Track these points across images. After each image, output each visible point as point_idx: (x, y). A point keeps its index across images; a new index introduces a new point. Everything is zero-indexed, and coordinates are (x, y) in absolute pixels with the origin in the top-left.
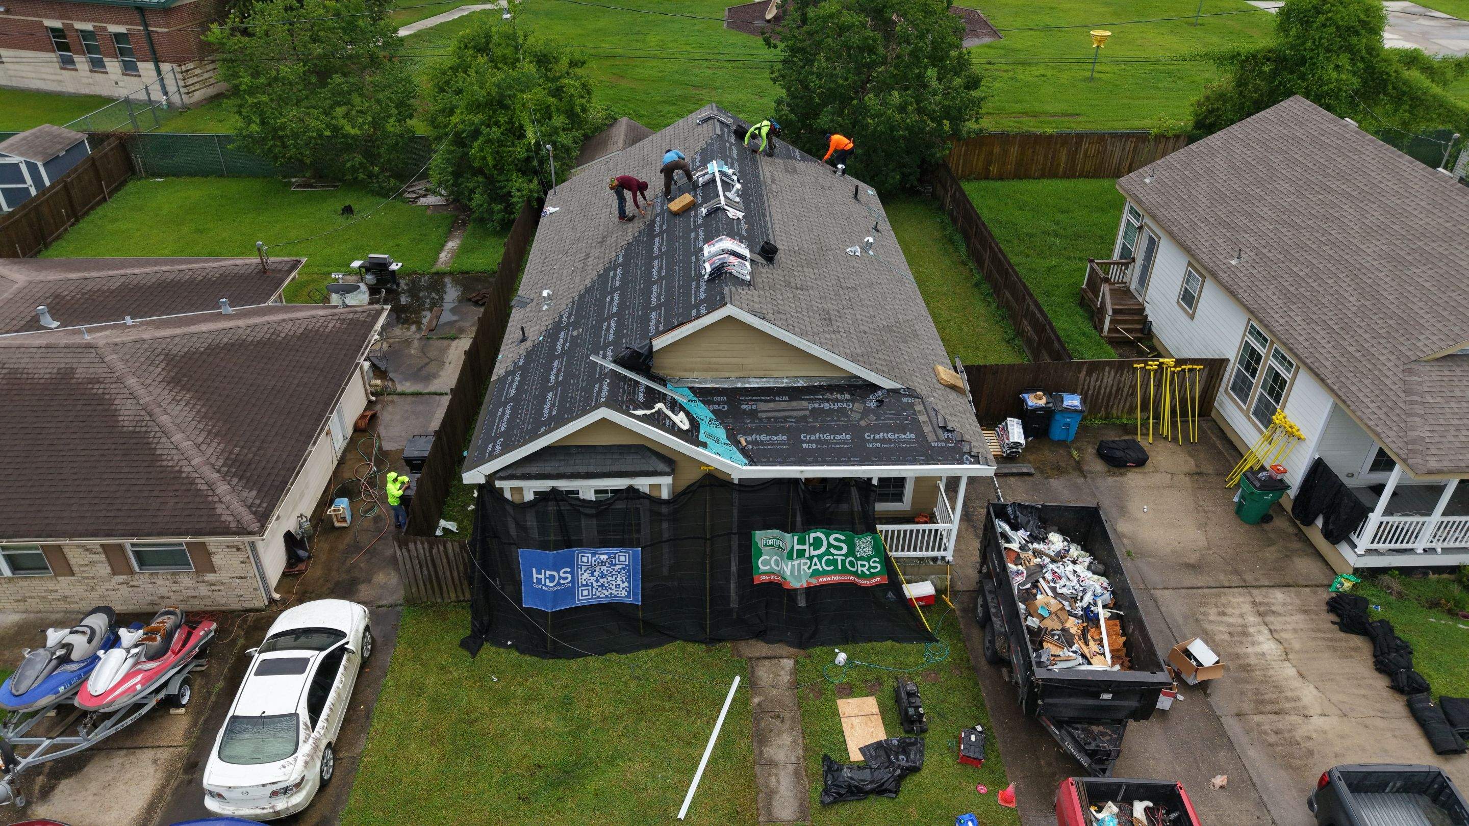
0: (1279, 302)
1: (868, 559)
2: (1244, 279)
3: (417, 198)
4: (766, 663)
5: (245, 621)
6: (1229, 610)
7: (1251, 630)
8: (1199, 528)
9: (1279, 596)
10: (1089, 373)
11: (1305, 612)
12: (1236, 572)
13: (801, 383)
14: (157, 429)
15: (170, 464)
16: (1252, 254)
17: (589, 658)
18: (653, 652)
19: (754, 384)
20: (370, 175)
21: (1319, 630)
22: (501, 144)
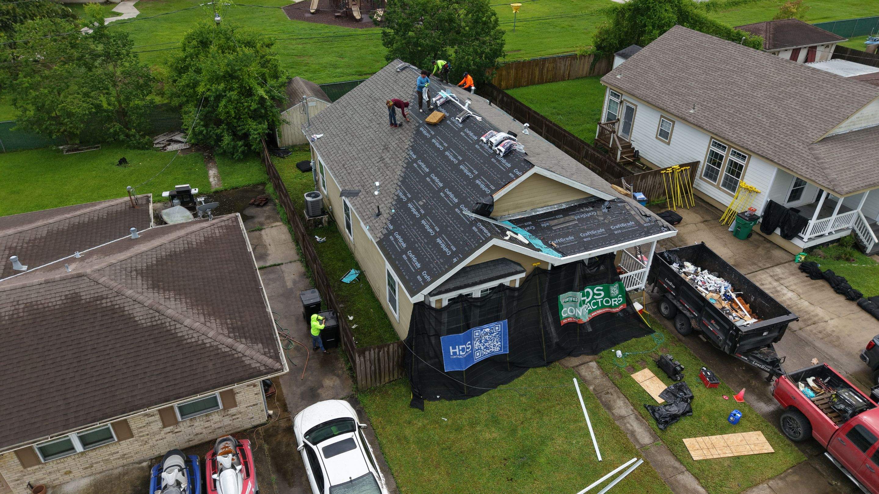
0: (727, 127)
1: (617, 297)
2: (702, 119)
3: (165, 146)
4: (582, 367)
5: (258, 433)
6: (763, 282)
7: (779, 289)
8: (725, 247)
9: (778, 270)
10: (642, 180)
11: (793, 275)
12: (754, 264)
13: (564, 206)
14: (169, 320)
15: (193, 340)
16: (699, 106)
17: (490, 392)
18: (521, 378)
19: (541, 211)
20: (127, 136)
21: (803, 282)
22: (238, 101)
